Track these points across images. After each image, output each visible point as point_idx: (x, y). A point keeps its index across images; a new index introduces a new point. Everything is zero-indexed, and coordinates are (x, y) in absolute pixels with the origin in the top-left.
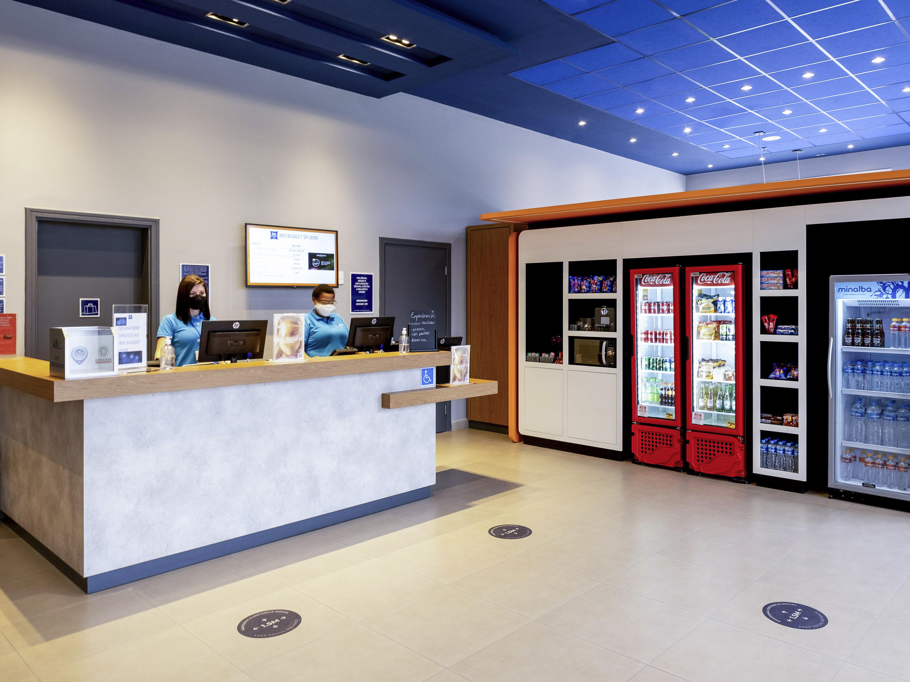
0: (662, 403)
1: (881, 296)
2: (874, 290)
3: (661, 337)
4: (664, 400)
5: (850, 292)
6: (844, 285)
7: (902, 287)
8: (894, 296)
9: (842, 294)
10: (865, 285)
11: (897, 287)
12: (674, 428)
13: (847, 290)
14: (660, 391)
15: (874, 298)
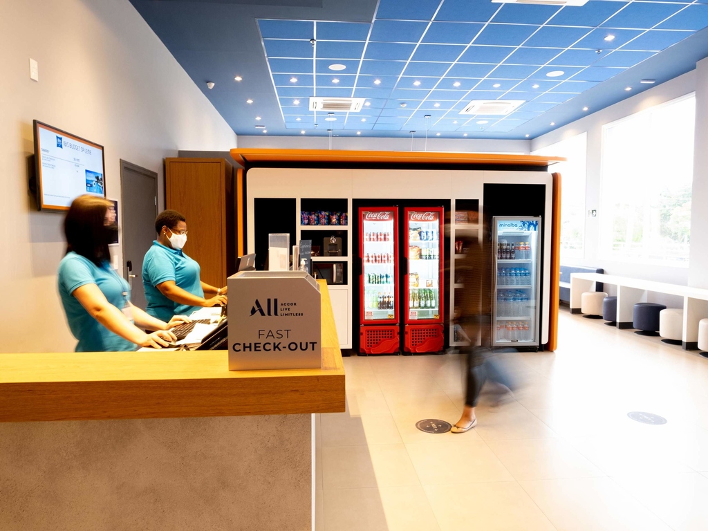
0: (380, 308)
1: (522, 229)
2: (518, 225)
3: (380, 259)
4: (383, 305)
5: (506, 227)
6: (502, 222)
7: (533, 224)
8: (529, 230)
9: (502, 227)
10: (514, 223)
11: (531, 224)
12: (394, 324)
13: (505, 226)
14: (379, 300)
15: (518, 231)
